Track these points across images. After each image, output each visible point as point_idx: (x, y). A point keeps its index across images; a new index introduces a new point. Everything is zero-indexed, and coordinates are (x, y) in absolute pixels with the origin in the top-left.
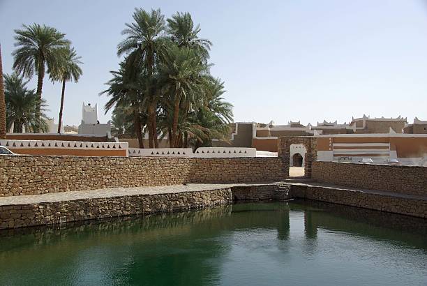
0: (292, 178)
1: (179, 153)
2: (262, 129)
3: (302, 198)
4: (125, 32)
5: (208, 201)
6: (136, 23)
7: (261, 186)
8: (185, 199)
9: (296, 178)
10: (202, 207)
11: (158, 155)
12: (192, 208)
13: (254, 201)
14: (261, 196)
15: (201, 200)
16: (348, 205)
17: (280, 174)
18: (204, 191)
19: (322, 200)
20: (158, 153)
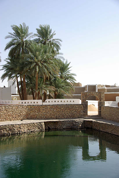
0: (89, 116)
1: (34, 103)
2: (102, 88)
3: (90, 128)
4: (7, 37)
5: (25, 130)
6: (14, 32)
7: (64, 121)
8: (8, 129)
9: (92, 116)
10: (20, 133)
11: (22, 104)
12: (12, 134)
13: (60, 130)
14: (64, 127)
15: (19, 129)
16: (108, 133)
17: (82, 114)
18: (22, 124)
19: (98, 129)
20: (22, 103)
